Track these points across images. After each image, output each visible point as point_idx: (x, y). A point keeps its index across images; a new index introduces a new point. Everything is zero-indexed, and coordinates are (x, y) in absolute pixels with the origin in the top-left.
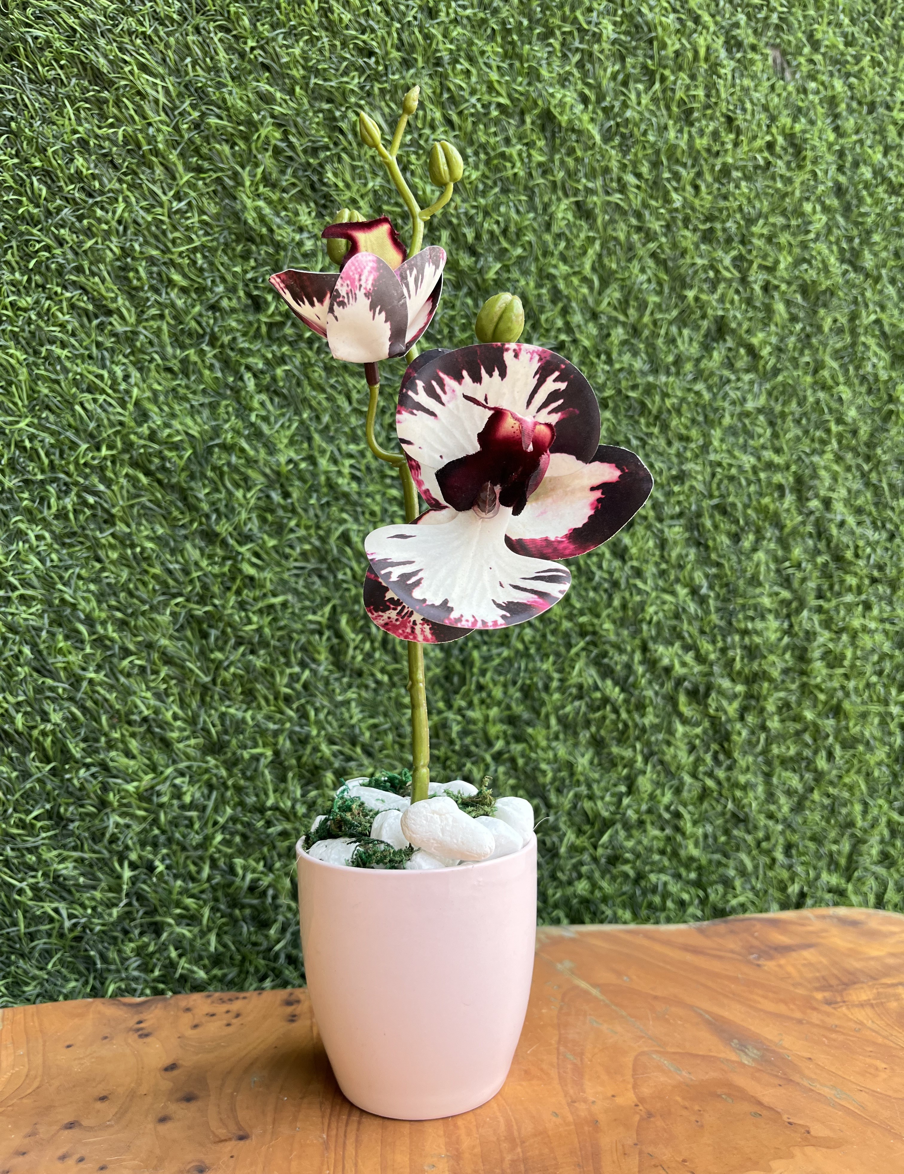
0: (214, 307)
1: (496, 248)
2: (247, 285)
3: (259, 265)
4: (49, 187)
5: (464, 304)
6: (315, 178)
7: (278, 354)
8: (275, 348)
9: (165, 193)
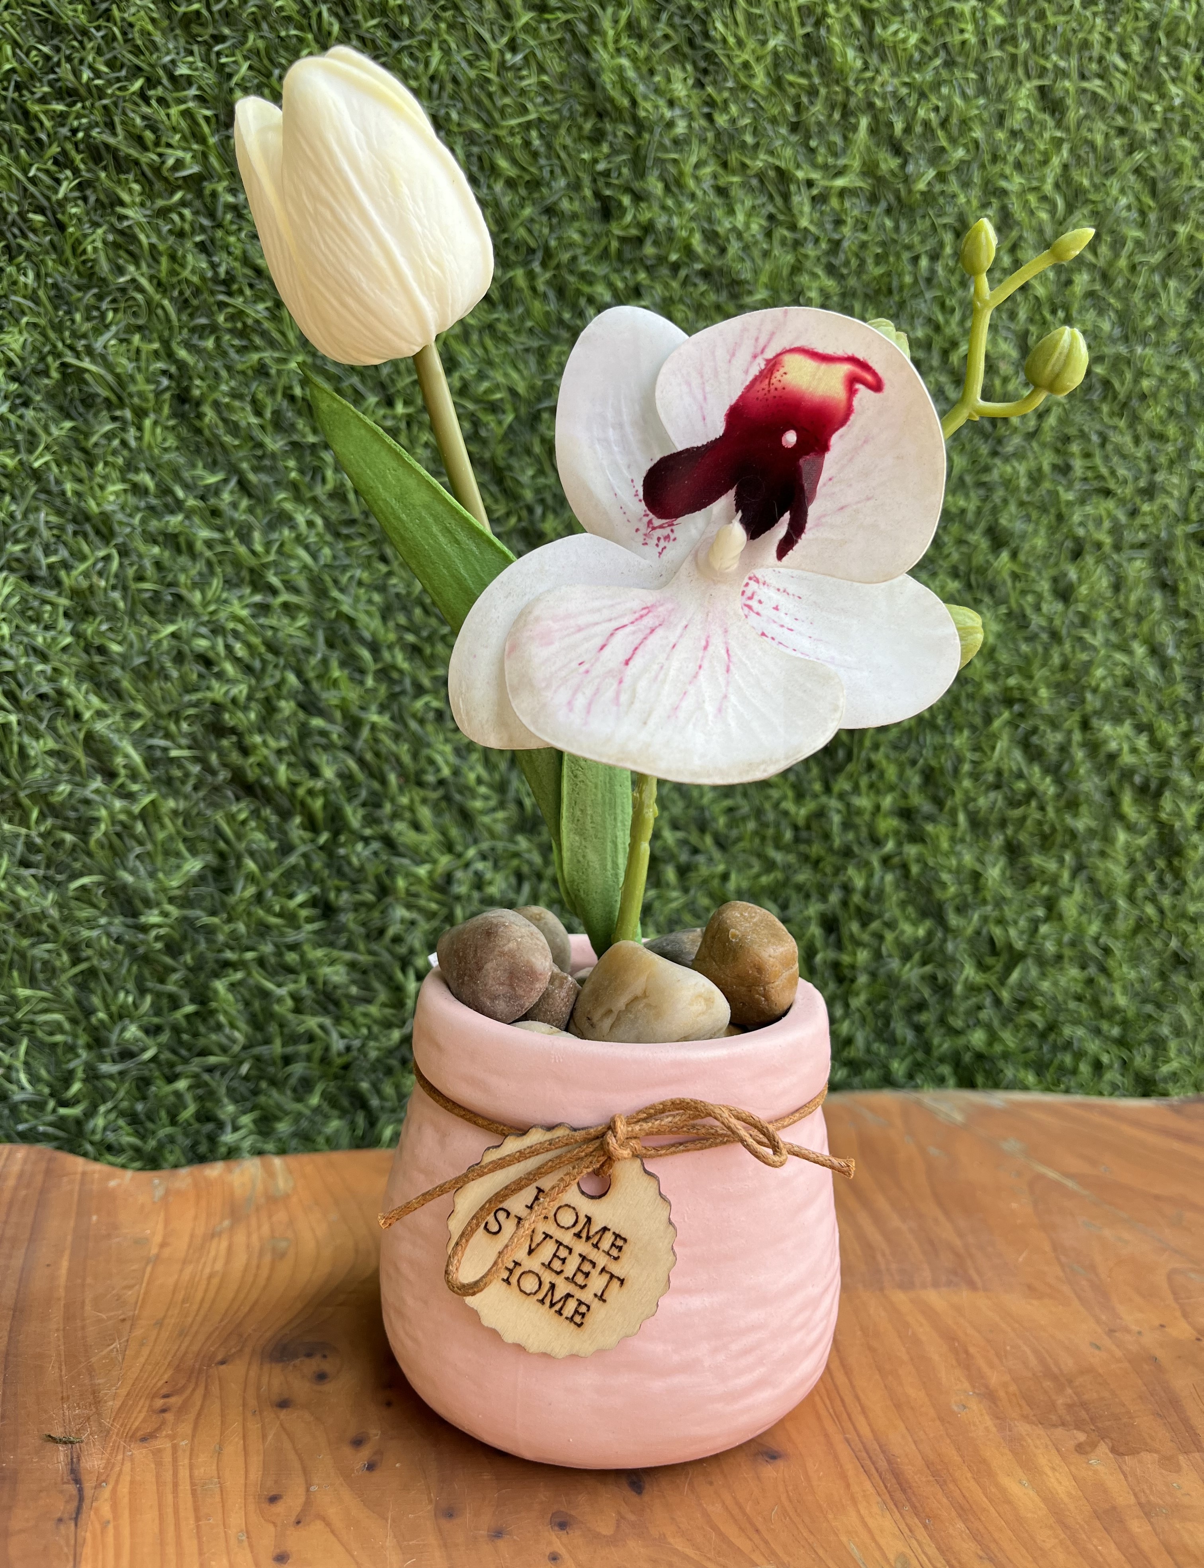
0: (550, 211)
1: (929, 147)
2: (594, 181)
3: (615, 151)
4: (341, 21)
5: (881, 227)
6: (696, 28)
7: (631, 283)
8: (627, 273)
9: (494, 39)
